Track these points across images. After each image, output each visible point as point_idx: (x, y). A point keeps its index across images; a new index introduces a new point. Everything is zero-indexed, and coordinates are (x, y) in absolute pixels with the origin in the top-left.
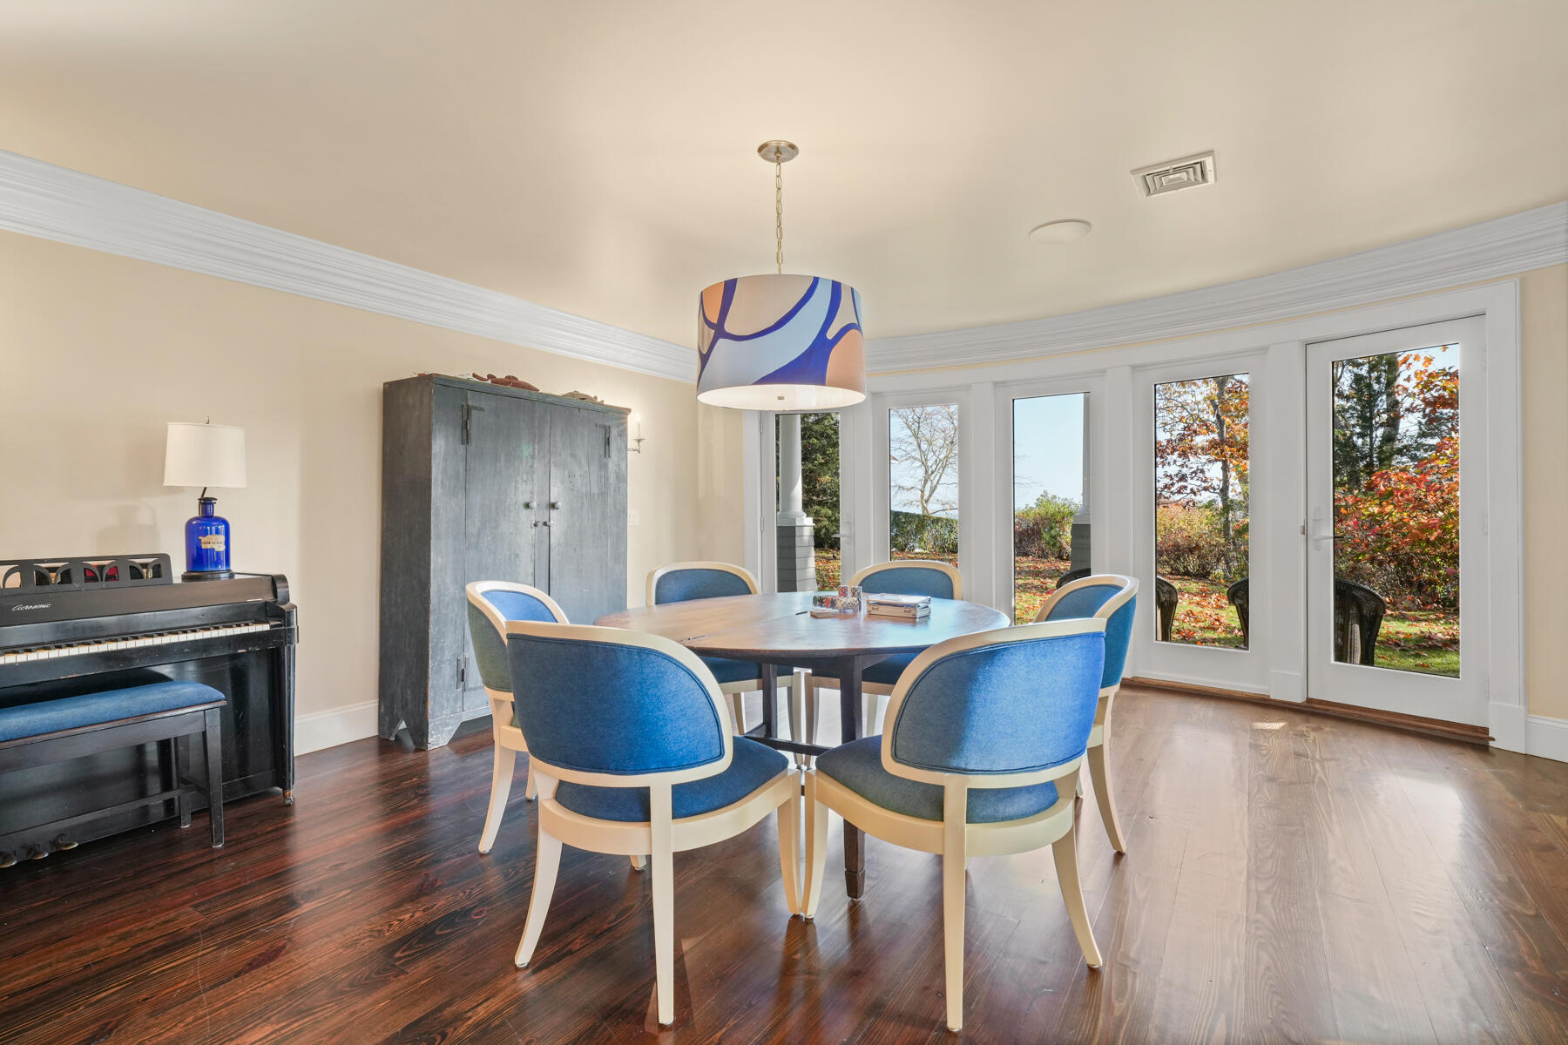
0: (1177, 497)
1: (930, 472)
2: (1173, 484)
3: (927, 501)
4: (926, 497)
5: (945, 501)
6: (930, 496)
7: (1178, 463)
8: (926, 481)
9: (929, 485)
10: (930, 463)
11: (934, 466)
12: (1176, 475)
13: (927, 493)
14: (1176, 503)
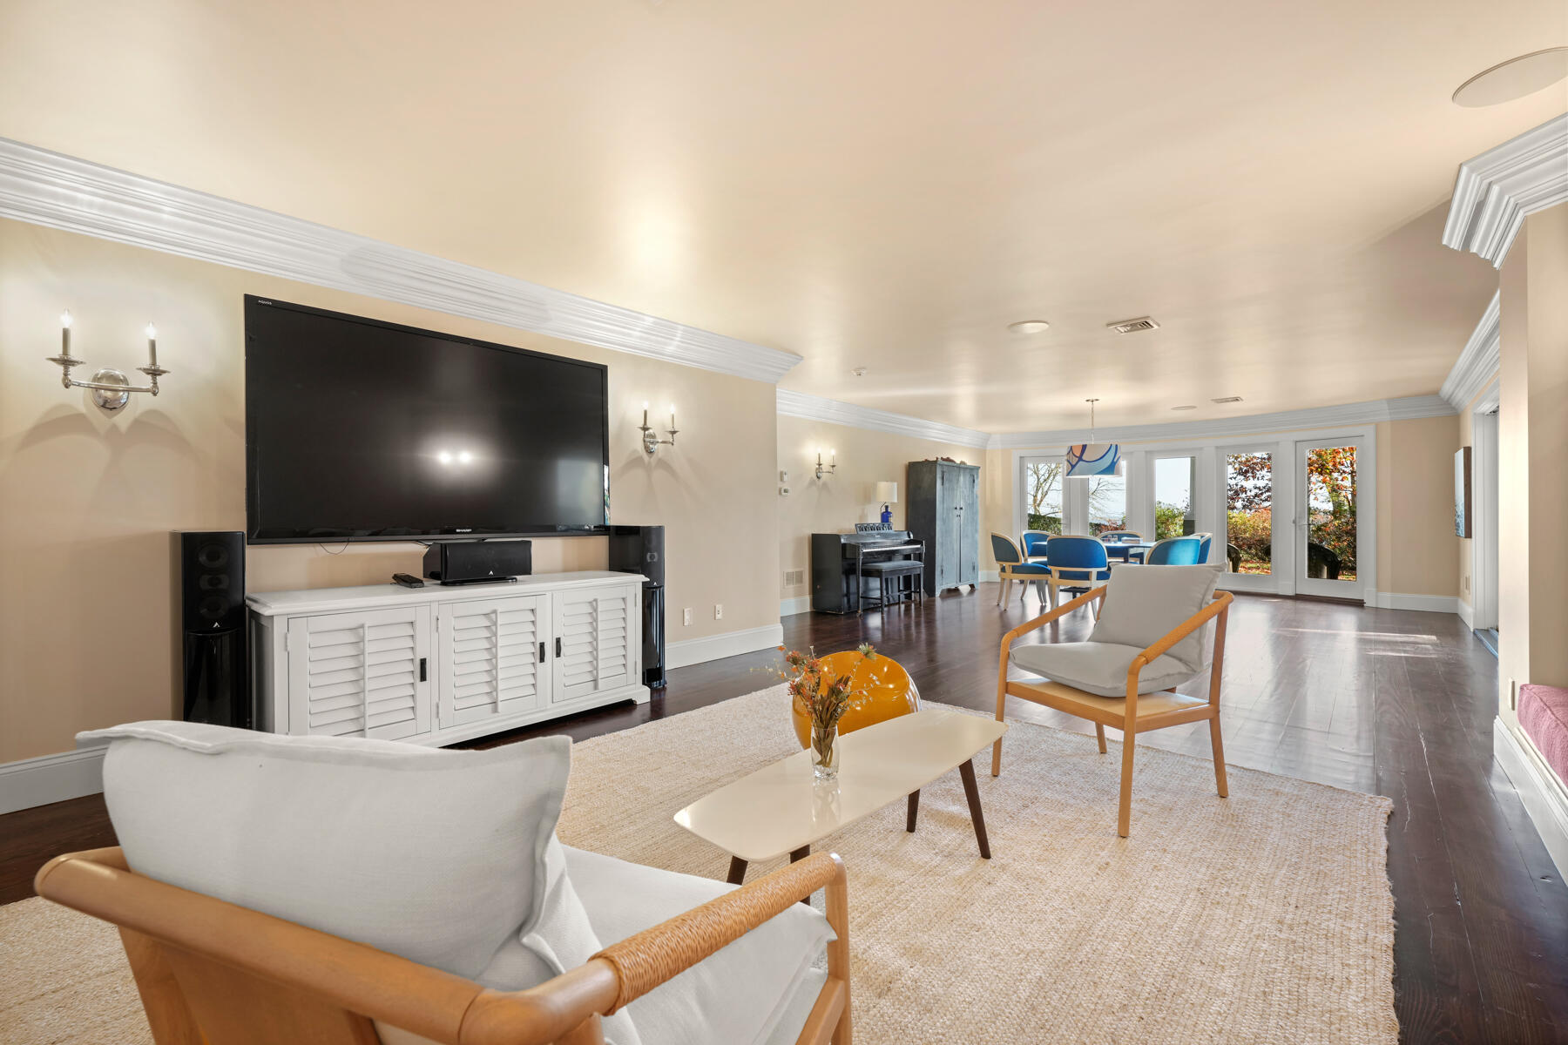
0: (1266, 504)
1: (1042, 480)
2: (1262, 494)
3: (1039, 505)
4: (1038, 502)
5: (1054, 504)
6: (1041, 501)
7: (1266, 478)
8: (1037, 490)
9: (1040, 492)
10: (1042, 472)
11: (1047, 475)
12: (1264, 487)
13: (1039, 497)
14: (1265, 508)
